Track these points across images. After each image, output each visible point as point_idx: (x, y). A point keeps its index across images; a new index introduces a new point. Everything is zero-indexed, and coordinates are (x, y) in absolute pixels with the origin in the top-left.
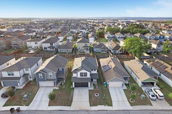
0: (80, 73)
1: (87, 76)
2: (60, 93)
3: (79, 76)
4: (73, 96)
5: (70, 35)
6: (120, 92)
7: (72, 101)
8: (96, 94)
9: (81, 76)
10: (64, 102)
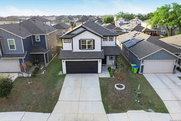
0: (80, 41)
1: (94, 48)
2: (31, 84)
3: (76, 49)
4: (60, 89)
5: (67, 21)
6: (174, 83)
7: (56, 99)
8: (118, 86)
9: (80, 48)
10: (34, 102)
